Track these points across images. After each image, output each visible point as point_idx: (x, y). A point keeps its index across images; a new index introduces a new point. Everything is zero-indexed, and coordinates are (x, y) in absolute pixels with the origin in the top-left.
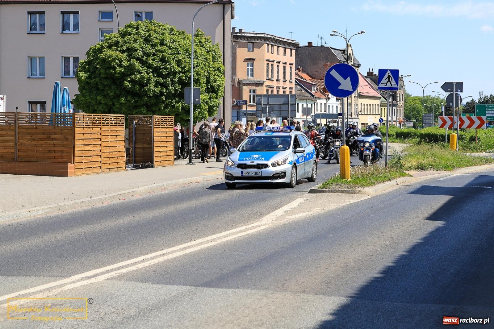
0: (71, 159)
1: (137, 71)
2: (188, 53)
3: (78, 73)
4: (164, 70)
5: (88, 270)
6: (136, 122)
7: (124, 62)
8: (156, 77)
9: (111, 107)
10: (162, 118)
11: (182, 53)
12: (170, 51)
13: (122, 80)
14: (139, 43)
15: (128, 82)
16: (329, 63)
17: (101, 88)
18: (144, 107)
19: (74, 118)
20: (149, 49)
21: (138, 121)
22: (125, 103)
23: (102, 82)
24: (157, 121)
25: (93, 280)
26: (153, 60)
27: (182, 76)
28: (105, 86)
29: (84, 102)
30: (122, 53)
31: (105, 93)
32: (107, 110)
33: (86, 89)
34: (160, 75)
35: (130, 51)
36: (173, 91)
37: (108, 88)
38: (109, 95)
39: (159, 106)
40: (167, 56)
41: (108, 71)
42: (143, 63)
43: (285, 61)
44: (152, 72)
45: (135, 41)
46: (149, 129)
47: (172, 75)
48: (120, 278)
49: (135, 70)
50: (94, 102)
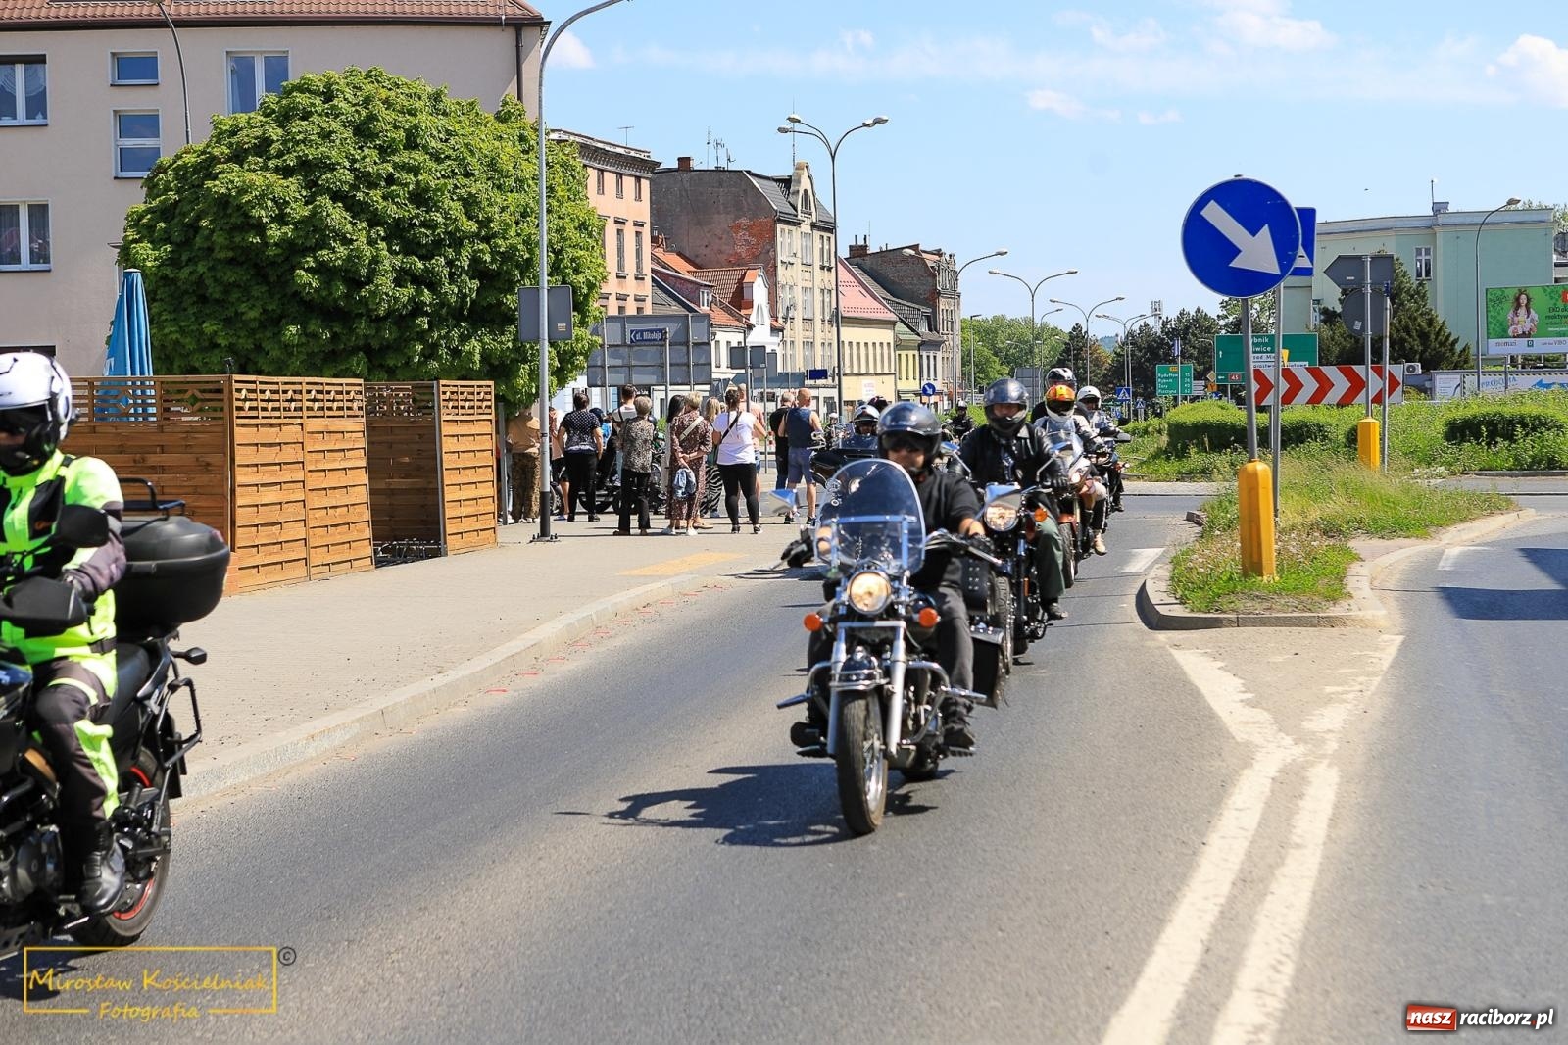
1: (338, 235)
2: (495, 170)
3: (129, 248)
4: (423, 230)
7: (294, 205)
8: (397, 254)
9: (249, 359)
10: (462, 390)
11: (477, 172)
12: (439, 168)
13: (287, 266)
14: (338, 142)
15: (306, 270)
16: (744, 221)
17: (217, 296)
18: (361, 354)
19: (231, 392)
20: (371, 161)
22: (300, 345)
23: (219, 275)
24: (449, 400)
26: (385, 198)
27: (481, 251)
28: (228, 288)
30: (285, 178)
31: (231, 312)
33: (161, 300)
34: (411, 247)
35: (309, 170)
36: (453, 299)
37: (236, 296)
38: (244, 317)
39: (407, 351)
40: (432, 183)
41: (238, 239)
42: (356, 209)
43: (622, 215)
44: (383, 239)
45: (326, 136)
47: (449, 246)
49: (331, 232)
50: (190, 344)
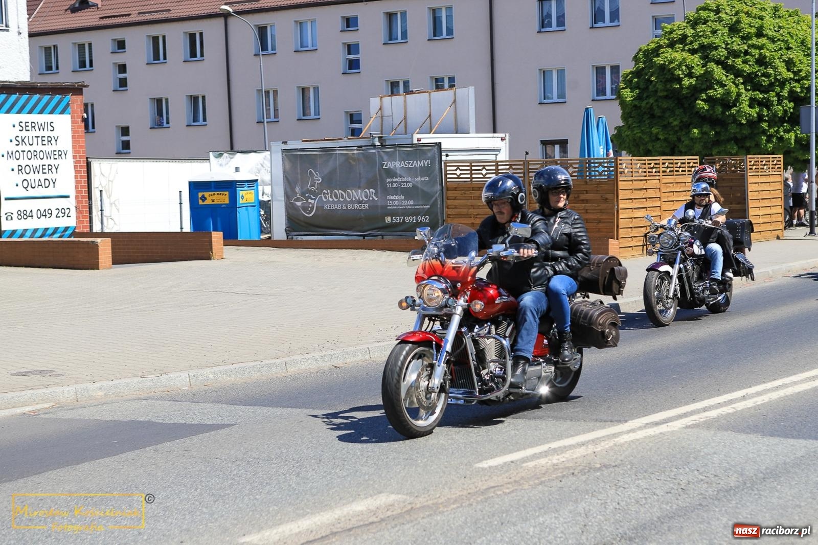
0: (613, 232)
1: (718, 82)
2: (805, 46)
3: (619, 92)
4: (763, 78)
5: (654, 412)
6: (718, 167)
7: (696, 68)
8: (749, 90)
9: (676, 145)
10: (762, 160)
11: (794, 47)
12: (774, 46)
13: (693, 99)
14: (720, 35)
15: (702, 100)
17: (659, 114)
18: (732, 142)
19: (617, 165)
20: (737, 44)
21: (722, 166)
22: (700, 138)
23: (660, 105)
24: (753, 165)
25: (663, 428)
26: (745, 62)
27: (795, 87)
28: (664, 111)
29: (631, 138)
30: (693, 54)
31: (666, 123)
32: (668, 150)
33: (634, 117)
34: (757, 87)
35: (705, 51)
36: (780, 114)
37: (669, 114)
38: (672, 125)
39: (756, 139)
40: (768, 54)
41: (668, 86)
42: (728, 68)
44: (742, 84)
45: (714, 32)
46: (740, 179)
47: (777, 86)
48: (708, 425)
49: (715, 81)
50: (646, 138)
